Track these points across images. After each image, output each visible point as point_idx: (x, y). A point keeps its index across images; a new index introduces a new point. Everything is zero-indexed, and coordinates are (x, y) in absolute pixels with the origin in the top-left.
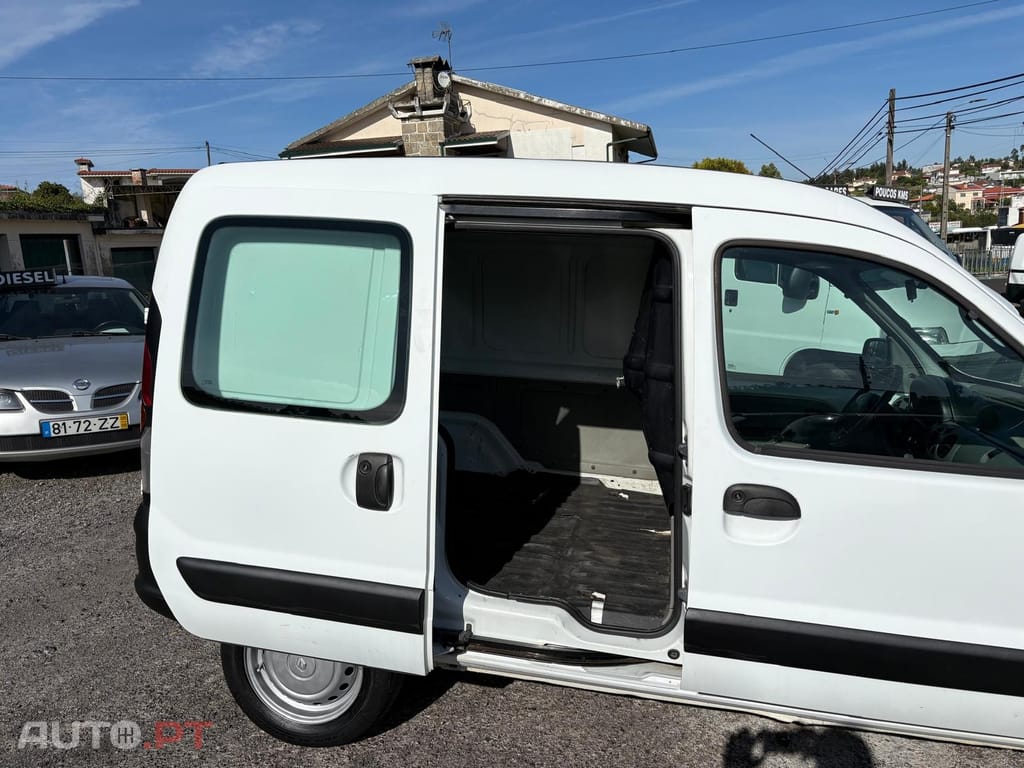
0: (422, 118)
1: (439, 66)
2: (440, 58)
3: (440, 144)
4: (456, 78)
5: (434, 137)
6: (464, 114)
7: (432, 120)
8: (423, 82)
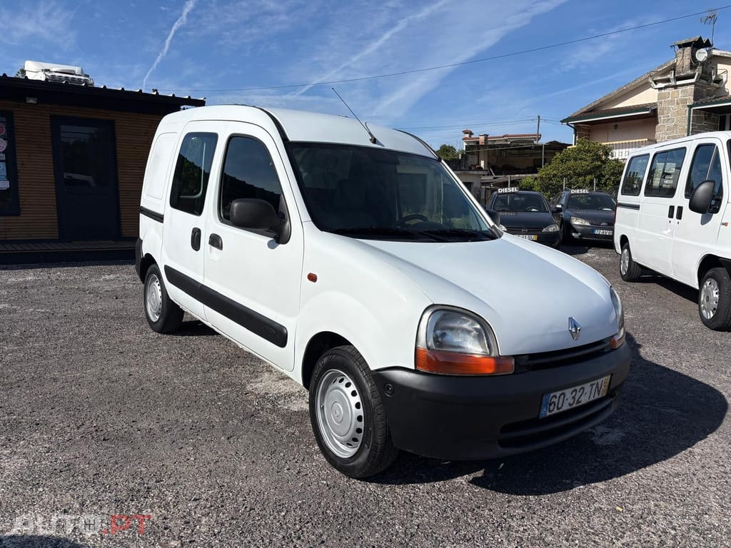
0: (676, 87)
1: (698, 44)
2: (700, 38)
3: (688, 106)
4: (715, 52)
5: (684, 101)
6: (719, 81)
7: (684, 88)
8: (683, 59)
